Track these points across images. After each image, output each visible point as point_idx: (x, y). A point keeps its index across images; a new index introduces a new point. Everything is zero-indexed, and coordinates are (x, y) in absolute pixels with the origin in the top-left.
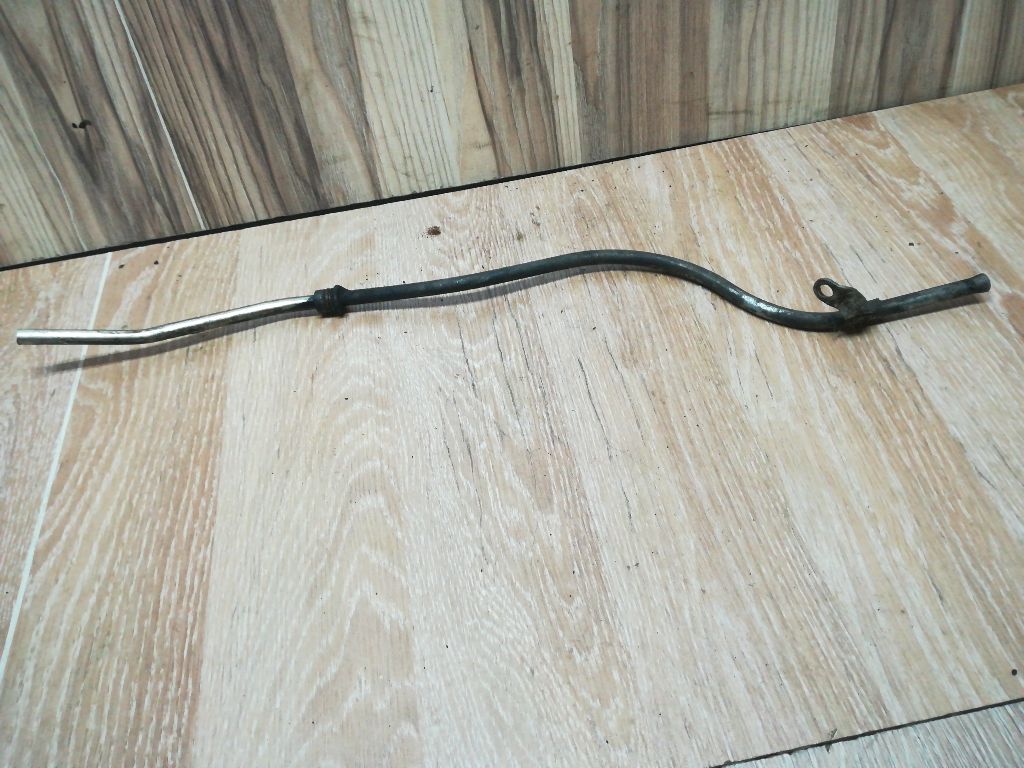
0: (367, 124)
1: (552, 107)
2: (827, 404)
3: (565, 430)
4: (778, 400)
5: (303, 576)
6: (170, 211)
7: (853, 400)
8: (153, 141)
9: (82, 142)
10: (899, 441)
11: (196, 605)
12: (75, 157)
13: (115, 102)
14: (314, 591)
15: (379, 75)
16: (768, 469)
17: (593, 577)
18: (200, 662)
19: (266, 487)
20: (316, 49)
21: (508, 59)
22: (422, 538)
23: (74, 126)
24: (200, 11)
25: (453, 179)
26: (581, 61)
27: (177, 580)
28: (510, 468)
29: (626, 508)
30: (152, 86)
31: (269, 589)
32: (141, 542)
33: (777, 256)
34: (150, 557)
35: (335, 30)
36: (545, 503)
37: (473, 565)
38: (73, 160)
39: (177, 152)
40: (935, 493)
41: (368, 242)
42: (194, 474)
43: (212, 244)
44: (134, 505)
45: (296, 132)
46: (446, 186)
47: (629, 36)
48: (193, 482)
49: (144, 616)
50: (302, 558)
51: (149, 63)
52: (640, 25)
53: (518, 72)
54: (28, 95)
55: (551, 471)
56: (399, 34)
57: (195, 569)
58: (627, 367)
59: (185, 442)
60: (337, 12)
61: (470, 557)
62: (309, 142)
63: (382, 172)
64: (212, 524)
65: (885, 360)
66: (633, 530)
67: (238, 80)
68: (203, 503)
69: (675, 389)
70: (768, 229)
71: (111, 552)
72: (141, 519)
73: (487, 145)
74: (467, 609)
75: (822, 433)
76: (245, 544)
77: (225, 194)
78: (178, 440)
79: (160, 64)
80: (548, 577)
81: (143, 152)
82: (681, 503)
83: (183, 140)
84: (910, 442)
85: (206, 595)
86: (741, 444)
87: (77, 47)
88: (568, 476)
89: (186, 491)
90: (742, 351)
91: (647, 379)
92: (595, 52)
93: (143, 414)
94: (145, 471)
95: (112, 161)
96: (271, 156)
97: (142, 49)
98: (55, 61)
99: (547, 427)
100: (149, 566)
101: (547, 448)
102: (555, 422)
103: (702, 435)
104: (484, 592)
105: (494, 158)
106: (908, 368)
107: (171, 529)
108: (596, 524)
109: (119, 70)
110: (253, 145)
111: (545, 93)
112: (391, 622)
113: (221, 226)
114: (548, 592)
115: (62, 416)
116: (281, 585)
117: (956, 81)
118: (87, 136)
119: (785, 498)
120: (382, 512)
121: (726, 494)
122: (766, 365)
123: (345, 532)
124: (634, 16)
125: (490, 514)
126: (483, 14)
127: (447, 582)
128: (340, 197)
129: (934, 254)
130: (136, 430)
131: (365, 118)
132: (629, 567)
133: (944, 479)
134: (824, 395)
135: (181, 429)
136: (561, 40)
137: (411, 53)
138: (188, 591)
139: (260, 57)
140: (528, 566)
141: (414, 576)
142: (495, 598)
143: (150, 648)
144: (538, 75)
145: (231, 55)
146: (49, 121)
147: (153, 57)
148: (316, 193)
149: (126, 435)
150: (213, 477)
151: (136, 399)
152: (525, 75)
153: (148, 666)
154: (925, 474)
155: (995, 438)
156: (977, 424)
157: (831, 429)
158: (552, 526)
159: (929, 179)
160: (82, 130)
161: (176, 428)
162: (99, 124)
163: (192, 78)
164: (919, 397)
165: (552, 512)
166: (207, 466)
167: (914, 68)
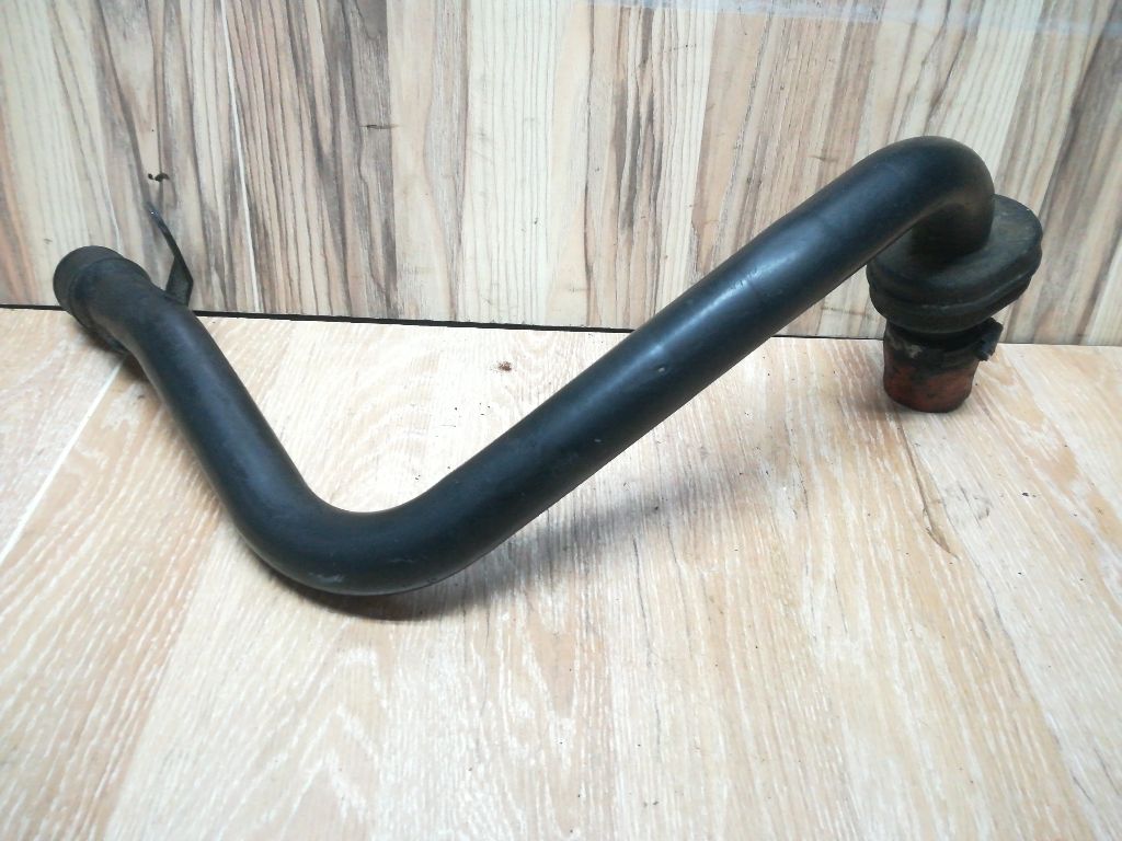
0: (460, 240)
1: (659, 266)
2: (908, 656)
3: (602, 619)
4: (852, 640)
5: (261, 728)
6: (227, 286)
7: (939, 659)
8: (229, 209)
9: (154, 195)
10: (985, 719)
11: (127, 736)
12: (142, 209)
13: (199, 162)
14: (268, 750)
15: (484, 194)
16: (829, 720)
17: (600, 807)
18: (112, 809)
19: (246, 612)
20: (425, 155)
21: (623, 207)
22: (410, 713)
23: (150, 176)
24: (314, 92)
25: (537, 317)
26: (698, 226)
27: (114, 700)
28: (531, 650)
29: (655, 729)
30: (243, 153)
31: (218, 734)
32: (86, 645)
33: (875, 474)
34: (91, 666)
35: (450, 141)
36: (562, 702)
37: (463, 759)
38: (139, 211)
39: (252, 225)
40: (1020, 792)
41: (430, 363)
42: (169, 578)
43: (262, 329)
44: (91, 600)
45: (383, 233)
46: (528, 323)
47: (754, 210)
48: (165, 587)
49: (62, 736)
50: (266, 707)
51: (248, 131)
52: (768, 203)
53: (630, 222)
54: (110, 136)
55: (577, 666)
56: (515, 159)
57: (138, 692)
58: (687, 562)
59: (170, 539)
60: (456, 122)
61: (460, 750)
62: (394, 247)
63: (464, 293)
64: (173, 642)
65: (982, 620)
66: (658, 759)
67: (336, 167)
68: (170, 615)
69: (737, 597)
70: (869, 443)
71: (48, 650)
72: (93, 618)
73: (581, 290)
74: (443, 814)
75: (898, 689)
76: (204, 674)
77: (291, 280)
78: (163, 535)
79: (258, 135)
80: (548, 796)
81: (216, 219)
82: (721, 738)
83: (261, 215)
84: (998, 723)
85: (142, 725)
86: (802, 681)
87: (176, 100)
88: (596, 677)
89: (154, 598)
90: (820, 572)
91: (707, 580)
92: (716, 221)
93: (133, 497)
94: (116, 562)
95: (180, 221)
96: (349, 252)
97: (244, 116)
98: (149, 106)
99: (583, 610)
100: (86, 676)
101: (578, 635)
102: (594, 609)
103: (759, 659)
104: (468, 797)
105: (585, 305)
106: (1006, 633)
107: (124, 638)
108: (617, 743)
109: (214, 131)
110: (334, 236)
111: (654, 251)
112: (350, 809)
113: (278, 312)
114: (543, 813)
115: (42, 480)
116: (232, 732)
117: (1094, 331)
118: (161, 191)
119: (843, 759)
120: (371, 670)
121: (776, 738)
122: (845, 596)
123: (323, 686)
124: (764, 193)
125: (495, 700)
126: (607, 157)
127: (427, 775)
128: (413, 310)
129: (1050, 511)
130: (120, 513)
131: (460, 235)
132: (645, 805)
133: (1033, 776)
134: (906, 645)
135: (170, 524)
136: (683, 199)
137: (523, 180)
138: (122, 716)
139: (364, 152)
140: (526, 777)
141: (390, 758)
142: (479, 809)
143: (58, 776)
144: (651, 230)
145: (335, 142)
146: (125, 166)
147: (253, 128)
148: (388, 300)
149: (107, 516)
150: (189, 587)
151: (130, 479)
152: (638, 226)
153: (49, 800)
154: (1011, 766)
155: (1096, 740)
156: (1078, 718)
157: (909, 688)
158: (564, 733)
159: (1052, 428)
160: (157, 183)
161: (164, 522)
162: (176, 179)
163: (287, 155)
164: (1014, 672)
165: (569, 715)
166: (186, 572)
167: (1051, 308)
